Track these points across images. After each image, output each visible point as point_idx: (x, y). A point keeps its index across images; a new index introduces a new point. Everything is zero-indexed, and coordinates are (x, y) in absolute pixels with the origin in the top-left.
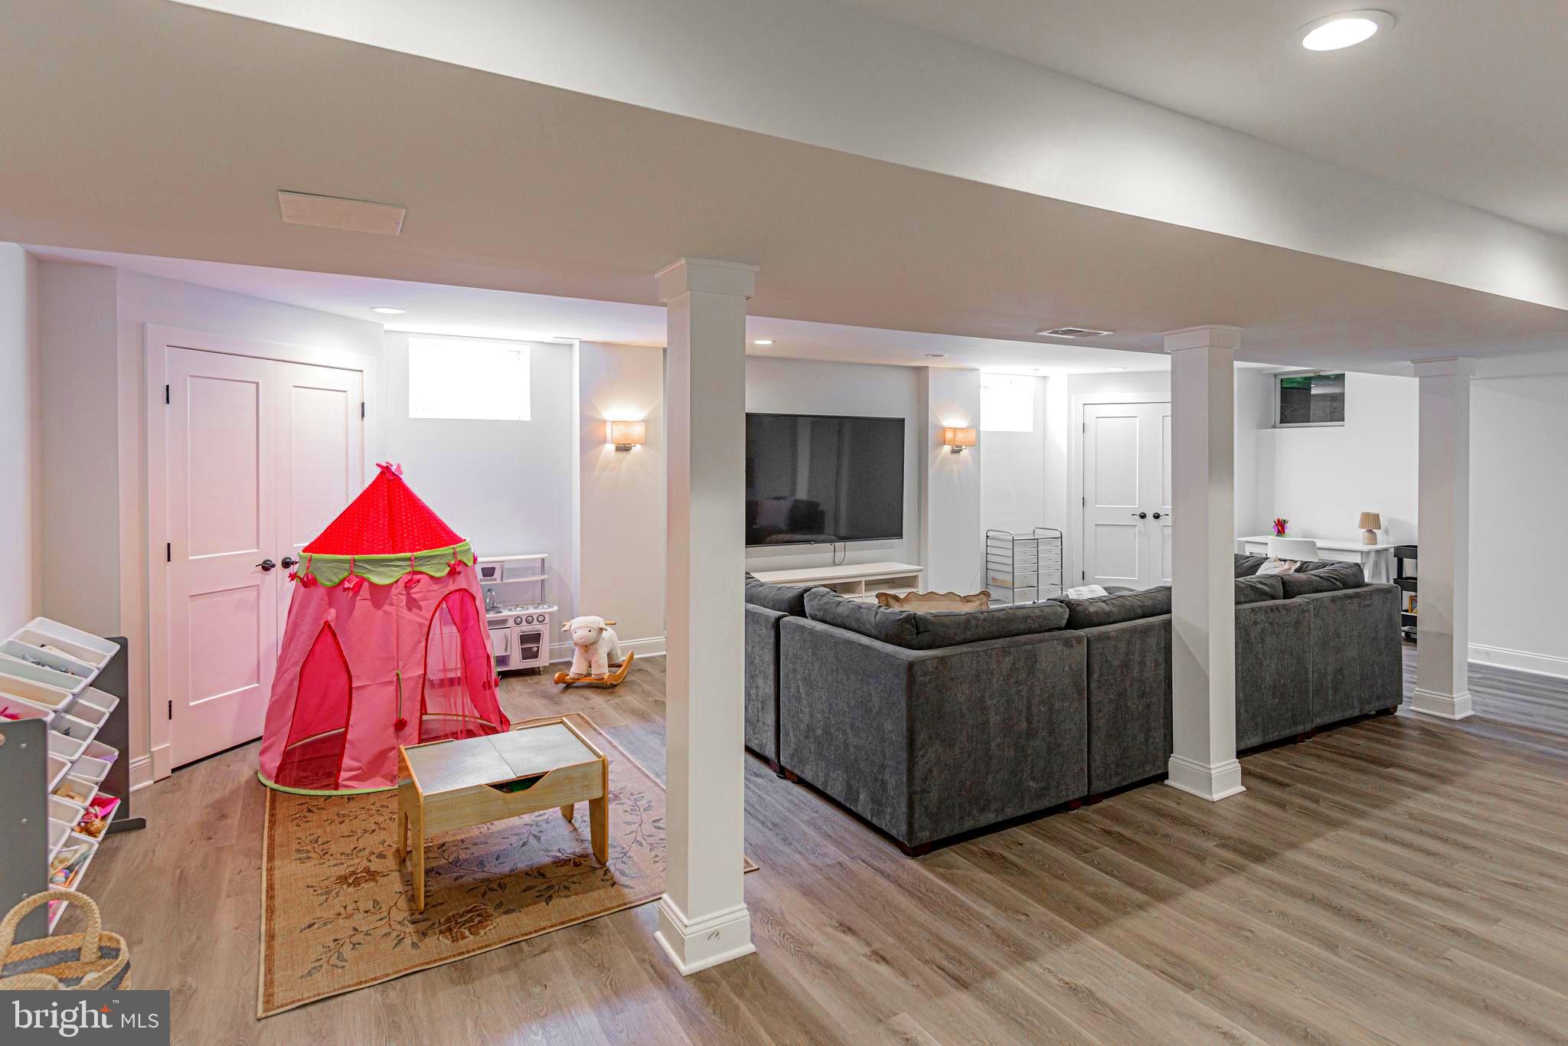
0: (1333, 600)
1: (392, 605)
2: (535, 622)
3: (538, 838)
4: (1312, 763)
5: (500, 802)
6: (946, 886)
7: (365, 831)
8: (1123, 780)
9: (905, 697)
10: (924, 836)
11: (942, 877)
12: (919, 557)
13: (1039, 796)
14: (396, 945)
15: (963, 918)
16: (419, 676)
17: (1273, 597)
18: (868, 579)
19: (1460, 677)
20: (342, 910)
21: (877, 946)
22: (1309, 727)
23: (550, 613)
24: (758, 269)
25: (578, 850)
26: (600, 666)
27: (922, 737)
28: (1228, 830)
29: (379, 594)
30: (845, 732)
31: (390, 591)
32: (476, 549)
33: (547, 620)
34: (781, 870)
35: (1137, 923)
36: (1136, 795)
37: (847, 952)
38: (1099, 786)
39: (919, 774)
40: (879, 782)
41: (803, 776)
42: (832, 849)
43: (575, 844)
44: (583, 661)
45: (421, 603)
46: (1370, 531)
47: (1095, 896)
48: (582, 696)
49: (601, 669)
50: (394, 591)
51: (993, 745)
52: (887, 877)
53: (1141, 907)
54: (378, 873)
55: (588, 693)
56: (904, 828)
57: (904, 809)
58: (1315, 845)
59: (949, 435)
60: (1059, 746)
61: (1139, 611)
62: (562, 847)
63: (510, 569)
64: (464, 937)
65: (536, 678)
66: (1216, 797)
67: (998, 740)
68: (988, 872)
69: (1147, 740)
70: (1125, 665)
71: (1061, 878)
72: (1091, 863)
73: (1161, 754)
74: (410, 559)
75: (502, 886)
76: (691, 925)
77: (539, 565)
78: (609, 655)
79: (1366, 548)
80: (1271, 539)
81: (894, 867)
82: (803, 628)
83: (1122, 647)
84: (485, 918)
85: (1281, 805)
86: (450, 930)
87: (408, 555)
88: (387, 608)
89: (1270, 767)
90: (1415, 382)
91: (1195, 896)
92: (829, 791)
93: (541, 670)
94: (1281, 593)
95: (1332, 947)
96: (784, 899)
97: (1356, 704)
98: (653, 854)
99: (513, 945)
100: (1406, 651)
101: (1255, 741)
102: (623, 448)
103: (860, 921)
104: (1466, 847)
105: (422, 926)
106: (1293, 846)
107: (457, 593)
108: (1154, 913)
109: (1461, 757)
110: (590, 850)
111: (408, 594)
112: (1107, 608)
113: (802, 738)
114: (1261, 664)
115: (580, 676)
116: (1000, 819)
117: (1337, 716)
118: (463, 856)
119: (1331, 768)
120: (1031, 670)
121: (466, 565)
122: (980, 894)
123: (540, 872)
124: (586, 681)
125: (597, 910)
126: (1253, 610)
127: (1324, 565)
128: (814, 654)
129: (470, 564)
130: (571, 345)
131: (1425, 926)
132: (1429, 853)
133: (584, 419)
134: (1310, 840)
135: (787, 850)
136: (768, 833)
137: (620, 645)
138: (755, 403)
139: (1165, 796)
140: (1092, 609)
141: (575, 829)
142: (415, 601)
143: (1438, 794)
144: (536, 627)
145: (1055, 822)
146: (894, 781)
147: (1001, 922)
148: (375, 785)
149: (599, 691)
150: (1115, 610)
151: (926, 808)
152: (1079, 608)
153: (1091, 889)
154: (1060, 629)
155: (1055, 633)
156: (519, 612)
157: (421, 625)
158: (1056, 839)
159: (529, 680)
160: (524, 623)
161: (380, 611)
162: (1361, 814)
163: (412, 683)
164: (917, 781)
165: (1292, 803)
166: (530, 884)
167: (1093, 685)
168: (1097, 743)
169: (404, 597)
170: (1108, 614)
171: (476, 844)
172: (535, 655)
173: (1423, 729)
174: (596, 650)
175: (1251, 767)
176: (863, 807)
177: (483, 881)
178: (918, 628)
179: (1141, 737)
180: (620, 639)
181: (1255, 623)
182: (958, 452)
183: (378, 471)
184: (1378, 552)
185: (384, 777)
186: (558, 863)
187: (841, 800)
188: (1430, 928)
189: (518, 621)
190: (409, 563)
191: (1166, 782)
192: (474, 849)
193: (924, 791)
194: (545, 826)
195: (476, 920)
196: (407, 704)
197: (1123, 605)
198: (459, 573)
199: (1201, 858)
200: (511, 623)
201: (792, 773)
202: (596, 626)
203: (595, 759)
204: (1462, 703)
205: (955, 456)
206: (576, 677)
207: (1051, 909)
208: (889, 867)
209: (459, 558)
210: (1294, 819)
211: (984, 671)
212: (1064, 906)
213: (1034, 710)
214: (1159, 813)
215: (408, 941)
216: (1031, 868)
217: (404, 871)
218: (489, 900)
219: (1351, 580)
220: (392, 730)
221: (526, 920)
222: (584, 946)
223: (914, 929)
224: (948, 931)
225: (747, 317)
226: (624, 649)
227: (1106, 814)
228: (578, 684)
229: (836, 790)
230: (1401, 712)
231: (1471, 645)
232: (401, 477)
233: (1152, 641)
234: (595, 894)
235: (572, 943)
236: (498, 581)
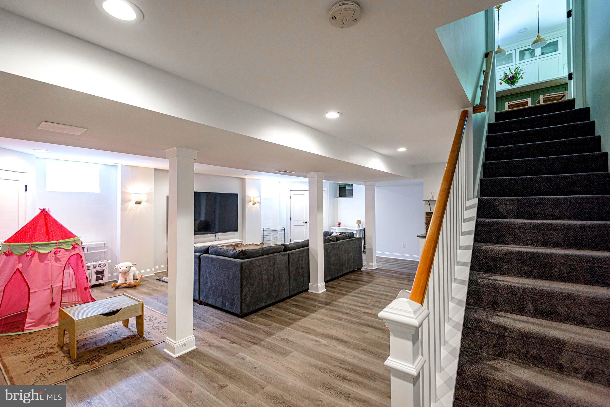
0: (347, 241)
1: (49, 260)
2: (102, 266)
3: (116, 333)
4: (342, 282)
5: (105, 320)
6: (251, 323)
7: (42, 342)
8: (298, 291)
9: (240, 273)
10: (245, 311)
11: (250, 322)
12: (243, 237)
13: (276, 297)
14: (68, 370)
15: (256, 330)
16: (61, 286)
17: (333, 241)
18: (226, 244)
19: (374, 259)
20: (40, 365)
21: (232, 340)
22: (342, 274)
23: (108, 263)
24: (198, 151)
25: (132, 334)
26: (130, 280)
27: (245, 283)
28: (321, 299)
29: (42, 257)
30: (222, 286)
31: (47, 256)
32: (82, 239)
33: (107, 265)
34: (203, 328)
35: (299, 323)
36: (301, 295)
37: (224, 343)
38: (291, 293)
39: (244, 294)
40: (232, 299)
41: (208, 303)
42: (218, 320)
43: (130, 333)
44: (123, 278)
45: (61, 259)
46: (359, 225)
47: (289, 319)
48: (123, 291)
49: (131, 280)
50: (49, 255)
51: (264, 284)
52: (235, 324)
53: (300, 319)
54: (53, 353)
55: (125, 289)
56: (239, 310)
57: (240, 305)
58: (341, 300)
59: (252, 199)
60: (281, 283)
61: (302, 246)
62: (126, 334)
63: (90, 248)
64: (94, 363)
65: (102, 287)
66: (319, 292)
67: (265, 283)
68: (262, 318)
69: (303, 280)
70: (298, 260)
71: (281, 316)
72: (289, 312)
73: (307, 283)
74: (56, 243)
75: (106, 348)
76: (176, 343)
77: (103, 245)
78: (134, 276)
79: (357, 229)
80: (337, 228)
81: (236, 322)
82: (208, 257)
83: (297, 255)
84: (101, 357)
85: (334, 292)
86: (88, 362)
87: (55, 242)
88: (46, 262)
89: (332, 284)
90: (364, 187)
91: (312, 315)
92: (217, 305)
93: (104, 284)
94: (335, 240)
95: (340, 320)
96: (203, 334)
97: (352, 267)
98: (159, 331)
99: (114, 362)
100: (363, 255)
101: (329, 278)
102: (138, 203)
103: (228, 335)
104: (370, 296)
105: (76, 364)
106: (335, 301)
107: (75, 255)
108: (303, 320)
109: (373, 277)
110: (137, 333)
111: (56, 256)
112: (294, 246)
113: (208, 291)
114: (331, 258)
115: (121, 284)
116: (266, 304)
117: (348, 271)
118: (87, 342)
119: (346, 283)
120: (274, 263)
121: (79, 245)
122: (260, 324)
123: (119, 342)
124: (125, 285)
125: (142, 348)
126: (328, 245)
127: (346, 233)
128: (212, 265)
129: (80, 244)
130: (117, 166)
131: (360, 313)
132: (363, 298)
133: (122, 193)
134: (339, 299)
135: (204, 323)
136: (198, 320)
137: (137, 273)
138: (198, 188)
139: (308, 294)
140: (290, 246)
141: (130, 329)
142: (58, 258)
143: (367, 286)
144: (102, 268)
145: (281, 304)
146: (237, 298)
147: (266, 329)
148: (41, 327)
149: (130, 288)
150: (295, 246)
151: (246, 303)
152: (286, 246)
153: (289, 317)
154: (281, 252)
155: (281, 253)
156: (95, 263)
157: (61, 267)
158: (280, 308)
159: (99, 288)
160: (97, 267)
161: (43, 264)
162: (350, 292)
163: (57, 289)
164: (243, 296)
165: (336, 292)
166: (116, 346)
167: (290, 266)
168: (291, 282)
169: (54, 257)
170: (294, 247)
171: (91, 339)
172: (102, 279)
173: (367, 272)
174: (129, 274)
175: (328, 285)
176: (227, 308)
177: (97, 348)
178: (244, 254)
179: (302, 279)
180: (137, 271)
181: (329, 248)
182: (255, 204)
183: (40, 211)
184: (360, 230)
185: (46, 324)
186: (125, 339)
187: (220, 307)
188: (361, 313)
189: (94, 267)
190: (56, 245)
191: (308, 291)
192: (91, 340)
193: (245, 299)
194: (117, 330)
195: (98, 358)
196: (55, 296)
197: (298, 245)
198: (76, 248)
199: (315, 306)
200: (91, 267)
201: (204, 303)
202: (129, 265)
203: (138, 303)
204: (375, 265)
205: (254, 205)
206: (120, 284)
207: (278, 324)
208: (235, 322)
209: (76, 242)
210: (336, 295)
211: (261, 264)
212: (281, 322)
213: (275, 274)
214: (306, 298)
215: (72, 368)
216: (274, 316)
217: (64, 350)
218: (101, 352)
219: (351, 236)
220: (49, 306)
221: (117, 355)
222: (139, 358)
223: (243, 335)
224: (251, 333)
225: (195, 163)
226: (139, 274)
227: (293, 300)
228: (120, 287)
229: (219, 304)
230: (363, 269)
231: (376, 252)
232: (50, 213)
233: (305, 254)
234: (141, 344)
235: (135, 358)
236: (86, 252)
